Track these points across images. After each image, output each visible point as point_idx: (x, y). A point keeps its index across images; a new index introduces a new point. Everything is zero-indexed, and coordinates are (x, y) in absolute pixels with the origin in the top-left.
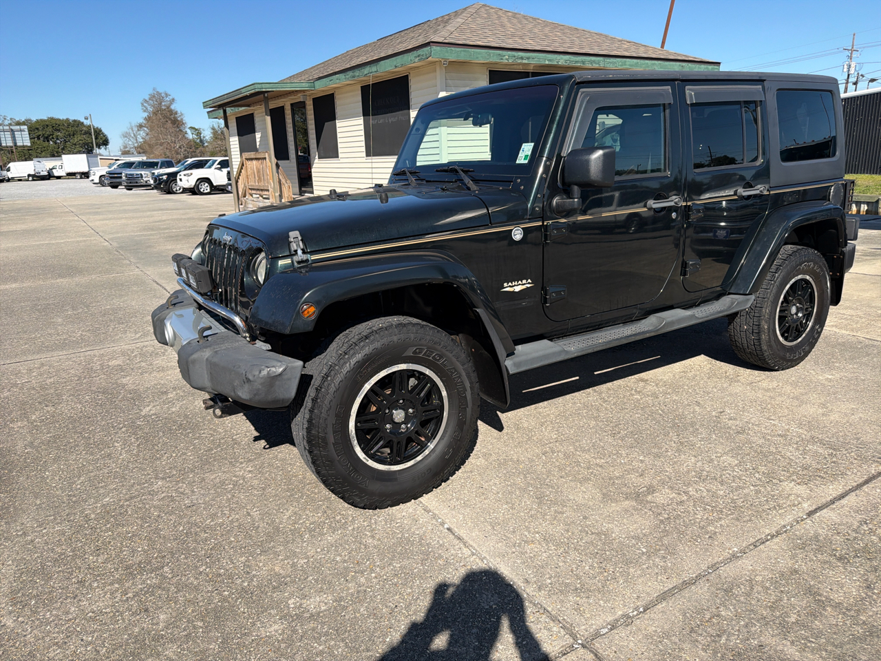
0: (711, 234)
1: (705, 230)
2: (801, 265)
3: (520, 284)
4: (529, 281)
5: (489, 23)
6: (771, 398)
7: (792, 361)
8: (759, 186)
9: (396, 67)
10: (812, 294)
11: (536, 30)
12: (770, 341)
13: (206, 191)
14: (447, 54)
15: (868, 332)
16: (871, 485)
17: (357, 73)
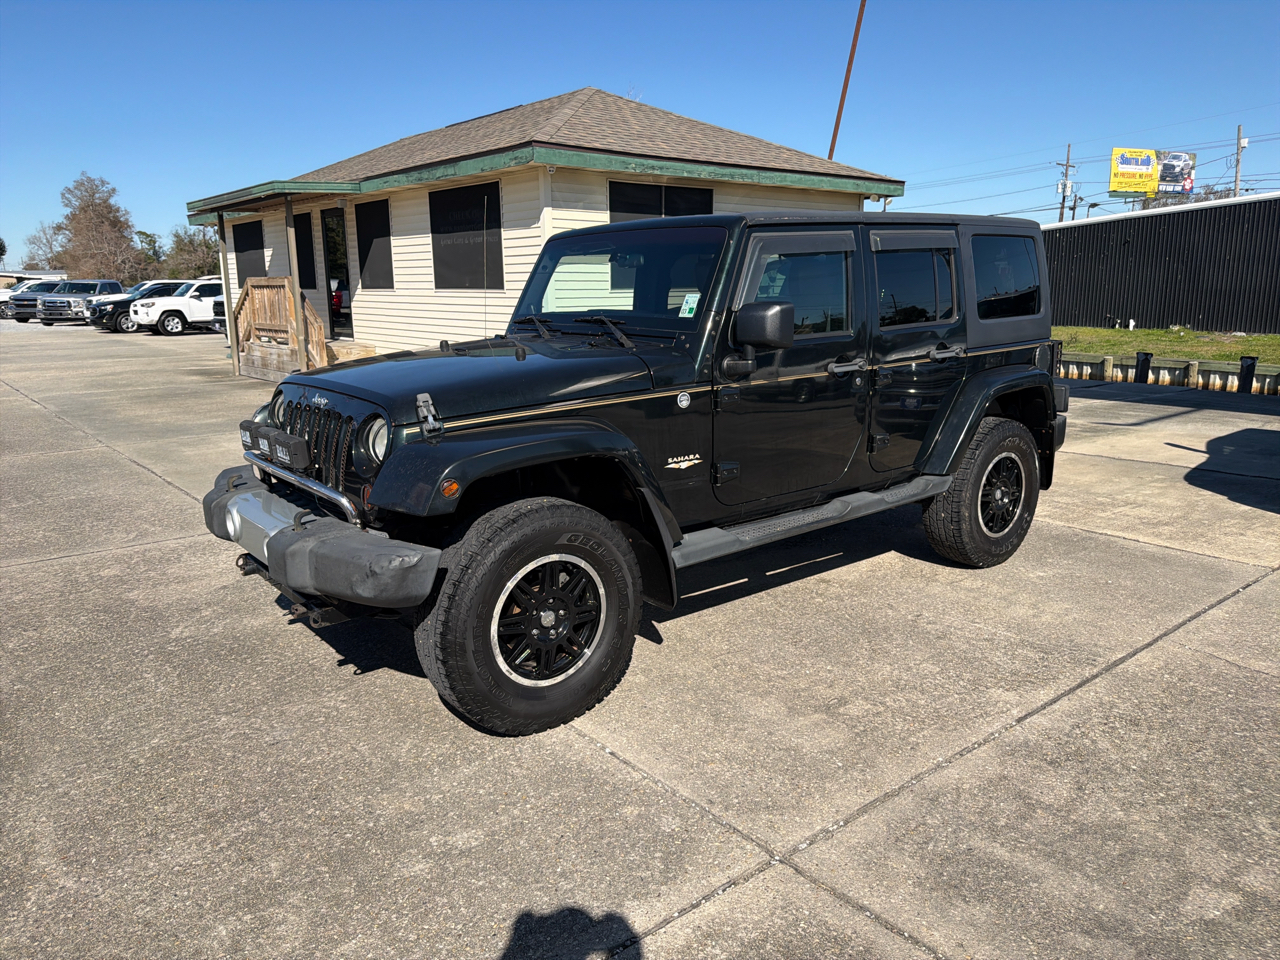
0: (898, 404)
1: (890, 399)
2: (1005, 441)
3: (686, 460)
4: (697, 456)
5: (607, 117)
6: (975, 598)
7: (998, 555)
8: (955, 347)
9: (482, 170)
10: (1019, 476)
11: (669, 130)
12: (972, 532)
13: (175, 330)
14: (554, 159)
15: (1085, 524)
16: (1084, 688)
17: (425, 174)
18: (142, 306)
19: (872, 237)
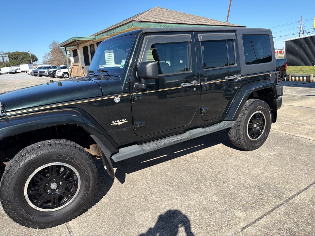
2: (256, 107)
3: (121, 121)
4: (125, 120)
7: (255, 147)
8: (235, 75)
9: (121, 30)
10: (263, 119)
12: (244, 139)
14: (139, 25)
15: (291, 132)
17: (109, 33)
18: (59, 71)
19: (199, 36)
